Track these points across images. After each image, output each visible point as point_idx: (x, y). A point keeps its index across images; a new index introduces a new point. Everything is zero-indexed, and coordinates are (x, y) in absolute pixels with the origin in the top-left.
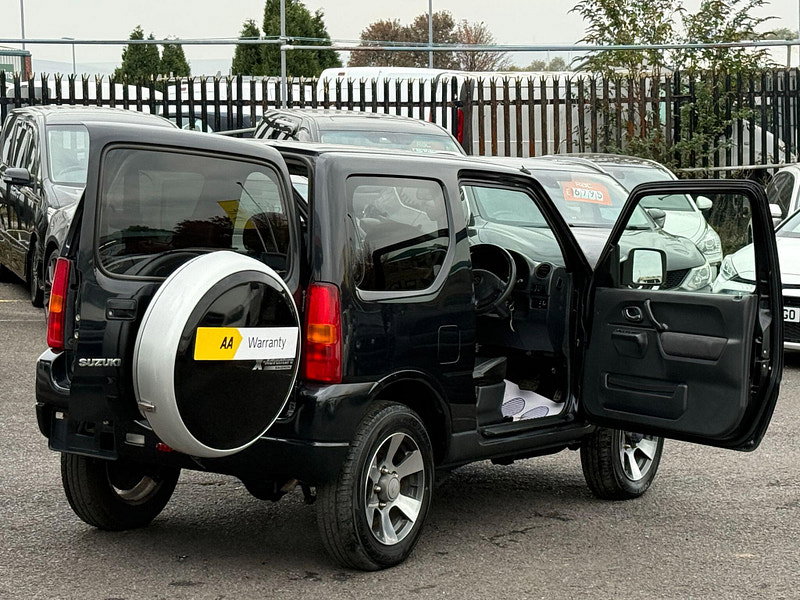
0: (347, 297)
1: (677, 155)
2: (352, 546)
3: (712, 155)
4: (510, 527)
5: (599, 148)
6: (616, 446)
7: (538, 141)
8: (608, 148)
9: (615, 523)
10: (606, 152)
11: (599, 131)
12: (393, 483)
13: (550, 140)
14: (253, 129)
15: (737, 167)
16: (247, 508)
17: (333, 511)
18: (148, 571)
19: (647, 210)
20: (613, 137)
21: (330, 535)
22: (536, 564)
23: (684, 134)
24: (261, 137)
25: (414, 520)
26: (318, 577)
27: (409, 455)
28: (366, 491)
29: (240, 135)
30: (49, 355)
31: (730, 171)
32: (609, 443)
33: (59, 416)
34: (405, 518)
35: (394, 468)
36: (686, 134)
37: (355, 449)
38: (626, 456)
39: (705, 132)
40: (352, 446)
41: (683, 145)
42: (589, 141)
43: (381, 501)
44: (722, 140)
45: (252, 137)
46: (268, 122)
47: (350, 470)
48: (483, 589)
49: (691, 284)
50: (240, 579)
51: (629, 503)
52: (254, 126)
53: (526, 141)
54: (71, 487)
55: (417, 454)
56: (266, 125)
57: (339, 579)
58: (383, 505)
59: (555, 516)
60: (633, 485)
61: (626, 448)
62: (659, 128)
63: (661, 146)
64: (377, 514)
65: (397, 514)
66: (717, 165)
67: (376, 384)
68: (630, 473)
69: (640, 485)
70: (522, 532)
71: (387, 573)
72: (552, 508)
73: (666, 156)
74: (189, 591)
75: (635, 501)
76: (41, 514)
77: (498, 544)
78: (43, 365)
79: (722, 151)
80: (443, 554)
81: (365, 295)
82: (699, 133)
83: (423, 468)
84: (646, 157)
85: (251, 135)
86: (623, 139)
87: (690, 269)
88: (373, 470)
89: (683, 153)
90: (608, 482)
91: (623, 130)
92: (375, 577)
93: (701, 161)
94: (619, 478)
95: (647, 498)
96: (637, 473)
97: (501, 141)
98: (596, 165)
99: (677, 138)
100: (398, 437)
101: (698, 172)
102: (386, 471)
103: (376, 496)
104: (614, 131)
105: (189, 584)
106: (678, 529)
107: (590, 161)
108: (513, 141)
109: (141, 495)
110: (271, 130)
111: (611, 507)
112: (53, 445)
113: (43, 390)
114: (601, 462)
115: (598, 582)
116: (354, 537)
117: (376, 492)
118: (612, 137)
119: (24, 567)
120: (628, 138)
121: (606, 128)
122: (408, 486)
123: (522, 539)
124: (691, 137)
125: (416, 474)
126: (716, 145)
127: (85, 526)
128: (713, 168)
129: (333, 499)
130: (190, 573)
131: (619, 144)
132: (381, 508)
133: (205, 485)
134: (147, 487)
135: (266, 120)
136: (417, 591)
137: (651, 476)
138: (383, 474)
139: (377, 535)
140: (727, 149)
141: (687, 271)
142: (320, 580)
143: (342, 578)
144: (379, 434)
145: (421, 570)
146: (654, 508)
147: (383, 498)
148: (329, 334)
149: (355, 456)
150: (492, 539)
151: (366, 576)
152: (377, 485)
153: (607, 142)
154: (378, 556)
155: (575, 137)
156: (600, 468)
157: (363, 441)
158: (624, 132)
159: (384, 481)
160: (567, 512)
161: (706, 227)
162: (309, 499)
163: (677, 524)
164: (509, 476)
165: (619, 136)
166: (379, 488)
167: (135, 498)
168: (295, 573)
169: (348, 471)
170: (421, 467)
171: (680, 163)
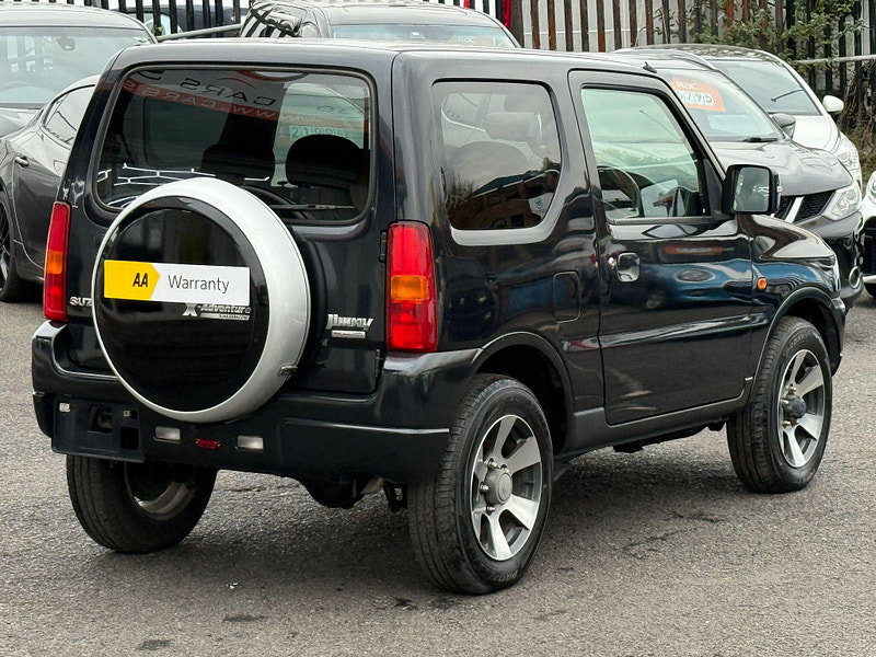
0: (440, 239)
1: (791, 43)
2: (456, 563)
3: (837, 42)
4: (645, 532)
5: (688, 37)
6: (774, 425)
7: (609, 29)
8: (702, 36)
9: (779, 523)
10: (699, 41)
11: (688, 15)
12: (503, 481)
13: (625, 29)
14: (237, 26)
15: (871, 56)
16: (301, 519)
17: (430, 519)
18: (192, 603)
19: (771, 116)
20: (707, 22)
21: (427, 551)
22: (689, 580)
23: (799, 14)
24: (249, 35)
25: (530, 527)
26: (413, 604)
27: (522, 443)
28: (471, 491)
29: (220, 35)
30: (48, 330)
31: (860, 61)
32: (765, 421)
33: (64, 407)
34: (519, 525)
35: (503, 461)
36: (802, 15)
37: (456, 438)
38: (785, 436)
39: (827, 12)
40: (451, 434)
41: (799, 28)
42: (675, 28)
43: (489, 504)
44: (849, 21)
45: (237, 35)
46: (257, 16)
47: (451, 464)
48: (627, 612)
49: (836, 210)
50: (313, 611)
51: (793, 497)
52: (238, 21)
53: (593, 30)
54: (81, 499)
55: (532, 442)
56: (254, 20)
57: (440, 607)
58: (491, 509)
59: (700, 516)
60: (796, 473)
61: (785, 426)
62: (766, 8)
63: (770, 33)
64: (484, 521)
65: (509, 521)
66: (843, 54)
67: (480, 350)
68: (791, 457)
69: (804, 473)
70: (662, 539)
71: (500, 597)
72: (694, 507)
73: (778, 46)
74: (250, 628)
75: (799, 494)
76: (37, 535)
77: (635, 555)
78: (40, 344)
79: (850, 36)
80: (567, 570)
81: (461, 236)
82: (819, 13)
83: (539, 460)
84: (751, 47)
85: (236, 33)
86: (720, 24)
87: (834, 191)
88: (479, 465)
89: (798, 40)
90: (764, 471)
91: (720, 12)
92: (486, 603)
93: (822, 50)
94: (778, 464)
95: (814, 489)
96: (799, 458)
97: (560, 32)
98: (702, 59)
99: (791, 21)
100: (508, 420)
101: (819, 64)
102: (495, 464)
103: (482, 498)
104: (708, 14)
105: (249, 619)
106: (861, 528)
107: (691, 54)
108: (577, 31)
109: (170, 505)
110: (262, 27)
111: (768, 502)
112: (58, 446)
113: (41, 375)
114: (754, 445)
115: (774, 599)
116: (458, 552)
117: (482, 492)
118: (705, 22)
119: (32, 604)
120: (727, 22)
121: (697, 11)
122: (521, 484)
123: (665, 547)
124: (809, 18)
125: (530, 468)
126: (841, 28)
127: (99, 550)
128: (838, 59)
129: (430, 503)
130: (247, 604)
131: (715, 31)
132: (489, 512)
133: (239, 491)
134: (176, 495)
135: (254, 13)
136: (543, 618)
137: (816, 461)
138: (491, 469)
139: (485, 548)
140: (856, 33)
141: (830, 193)
142: (416, 608)
143: (442, 605)
144: (486, 417)
145: (542, 592)
146: (825, 502)
147: (491, 499)
148: (419, 288)
149: (457, 447)
150: (625, 549)
151: (474, 602)
152: (483, 483)
153: (699, 29)
154: (488, 574)
155: (657, 23)
156: (754, 453)
157: (465, 427)
158: (721, 15)
159: (492, 478)
160: (714, 510)
161: (839, 136)
162: (395, 505)
163: (859, 522)
164: (629, 466)
165: (714, 20)
166: (486, 488)
167: (161, 511)
168: (382, 600)
169: (448, 466)
170: (538, 459)
171: (795, 53)
